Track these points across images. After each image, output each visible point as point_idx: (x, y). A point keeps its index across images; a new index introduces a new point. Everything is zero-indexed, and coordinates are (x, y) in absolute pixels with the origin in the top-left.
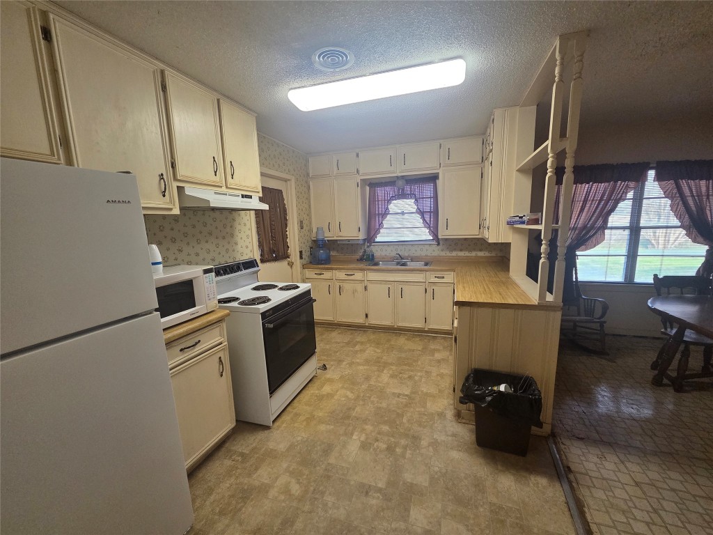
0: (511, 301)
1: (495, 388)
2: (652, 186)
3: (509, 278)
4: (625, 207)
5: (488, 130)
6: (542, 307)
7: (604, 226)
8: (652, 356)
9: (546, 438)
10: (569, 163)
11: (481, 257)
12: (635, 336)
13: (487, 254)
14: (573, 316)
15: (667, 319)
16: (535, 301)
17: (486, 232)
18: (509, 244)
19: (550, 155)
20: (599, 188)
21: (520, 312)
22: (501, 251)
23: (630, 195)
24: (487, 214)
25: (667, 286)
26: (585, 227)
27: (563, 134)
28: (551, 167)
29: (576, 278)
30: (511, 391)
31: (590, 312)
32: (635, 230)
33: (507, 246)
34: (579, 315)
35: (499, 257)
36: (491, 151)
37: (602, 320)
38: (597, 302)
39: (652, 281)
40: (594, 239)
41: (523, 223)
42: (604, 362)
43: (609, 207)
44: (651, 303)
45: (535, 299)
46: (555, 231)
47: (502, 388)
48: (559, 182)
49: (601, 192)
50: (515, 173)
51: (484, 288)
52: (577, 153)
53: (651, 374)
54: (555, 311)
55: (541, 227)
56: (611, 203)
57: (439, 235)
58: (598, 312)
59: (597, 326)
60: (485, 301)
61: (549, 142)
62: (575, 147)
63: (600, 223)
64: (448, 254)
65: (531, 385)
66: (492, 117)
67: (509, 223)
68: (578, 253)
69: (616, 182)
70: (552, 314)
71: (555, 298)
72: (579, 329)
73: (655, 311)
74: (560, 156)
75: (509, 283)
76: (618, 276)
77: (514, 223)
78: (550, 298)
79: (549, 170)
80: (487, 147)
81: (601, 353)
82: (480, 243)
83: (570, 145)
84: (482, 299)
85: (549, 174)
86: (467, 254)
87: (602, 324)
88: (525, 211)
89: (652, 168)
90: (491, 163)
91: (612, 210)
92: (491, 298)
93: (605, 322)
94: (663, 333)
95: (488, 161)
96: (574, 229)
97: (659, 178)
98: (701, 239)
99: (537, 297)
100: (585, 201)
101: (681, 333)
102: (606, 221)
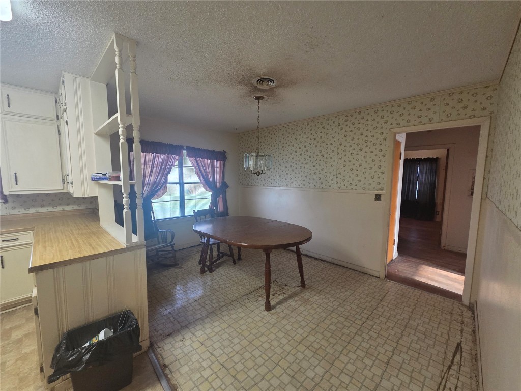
0: (101, 251)
1: (95, 340)
2: (186, 160)
3: (100, 227)
4: (175, 170)
5: (60, 90)
6: (131, 248)
7: (166, 183)
8: (198, 257)
9: (146, 352)
10: (136, 135)
11: (70, 211)
12: (190, 247)
13: (76, 207)
14: (155, 245)
15: (202, 235)
16: (123, 244)
17: (70, 186)
18: (96, 198)
19: (120, 126)
20: (160, 157)
21: (111, 257)
22: (91, 203)
23: (177, 163)
24: (68, 170)
25: (200, 216)
26: (155, 183)
27: (128, 112)
28: (123, 135)
29: (154, 218)
30: (111, 333)
31: (165, 240)
32: (181, 184)
33: (95, 199)
34: (159, 244)
35: (90, 208)
36: (65, 110)
37: (173, 243)
38: (168, 232)
39: (193, 214)
40: (161, 191)
41: (106, 179)
42: (176, 270)
43: (167, 171)
44: (195, 227)
45: (123, 243)
46: (132, 187)
47: (102, 336)
48: (130, 149)
49: (161, 160)
50: (93, 136)
51: (72, 243)
52: (141, 129)
53: (199, 268)
54: (141, 249)
55: (121, 183)
56: (168, 168)
57: (4, 190)
58: (169, 240)
59: (170, 248)
60: (73, 257)
61: (118, 115)
62: (139, 124)
63: (163, 181)
64: (23, 211)
65: (129, 317)
66: (62, 79)
67: (93, 179)
68: (153, 200)
69: (169, 154)
70: (138, 252)
71: (140, 238)
72: (160, 253)
73: (197, 231)
74: (129, 129)
75: (100, 233)
76: (177, 214)
77: (98, 179)
78: (135, 239)
79: (121, 137)
80: (61, 106)
81: (175, 265)
82: (66, 198)
83: (135, 121)
84: (68, 255)
85: (121, 141)
86: (51, 209)
87: (172, 246)
88: (108, 169)
89: (185, 149)
90: (67, 122)
91: (169, 172)
92: (80, 252)
93: (174, 244)
94: (201, 242)
95: (63, 119)
96: (148, 184)
97: (189, 155)
98: (208, 189)
99: (125, 241)
100: (153, 165)
101: (208, 241)
102: (166, 179)
